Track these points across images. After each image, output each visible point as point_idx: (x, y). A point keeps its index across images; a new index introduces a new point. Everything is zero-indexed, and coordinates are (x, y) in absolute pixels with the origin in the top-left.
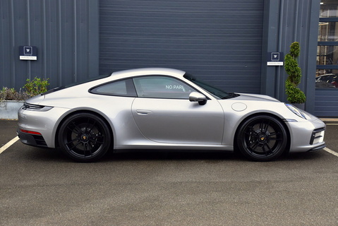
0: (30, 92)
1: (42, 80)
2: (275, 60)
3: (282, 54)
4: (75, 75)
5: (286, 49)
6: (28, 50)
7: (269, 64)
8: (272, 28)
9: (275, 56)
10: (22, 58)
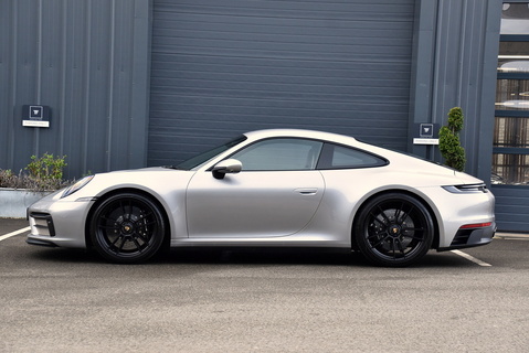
0: (35, 176)
1: (55, 158)
2: (427, 135)
3: (437, 127)
4: (109, 151)
5: (445, 119)
6: (36, 112)
7: (416, 141)
8: (421, 85)
9: (427, 130)
10: (26, 123)
